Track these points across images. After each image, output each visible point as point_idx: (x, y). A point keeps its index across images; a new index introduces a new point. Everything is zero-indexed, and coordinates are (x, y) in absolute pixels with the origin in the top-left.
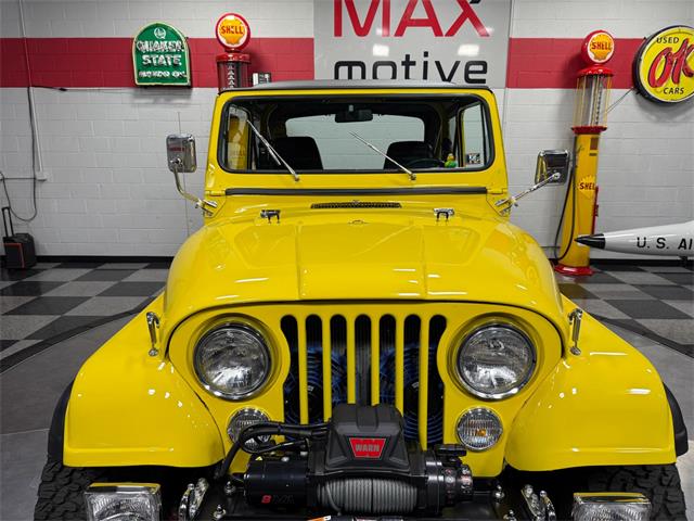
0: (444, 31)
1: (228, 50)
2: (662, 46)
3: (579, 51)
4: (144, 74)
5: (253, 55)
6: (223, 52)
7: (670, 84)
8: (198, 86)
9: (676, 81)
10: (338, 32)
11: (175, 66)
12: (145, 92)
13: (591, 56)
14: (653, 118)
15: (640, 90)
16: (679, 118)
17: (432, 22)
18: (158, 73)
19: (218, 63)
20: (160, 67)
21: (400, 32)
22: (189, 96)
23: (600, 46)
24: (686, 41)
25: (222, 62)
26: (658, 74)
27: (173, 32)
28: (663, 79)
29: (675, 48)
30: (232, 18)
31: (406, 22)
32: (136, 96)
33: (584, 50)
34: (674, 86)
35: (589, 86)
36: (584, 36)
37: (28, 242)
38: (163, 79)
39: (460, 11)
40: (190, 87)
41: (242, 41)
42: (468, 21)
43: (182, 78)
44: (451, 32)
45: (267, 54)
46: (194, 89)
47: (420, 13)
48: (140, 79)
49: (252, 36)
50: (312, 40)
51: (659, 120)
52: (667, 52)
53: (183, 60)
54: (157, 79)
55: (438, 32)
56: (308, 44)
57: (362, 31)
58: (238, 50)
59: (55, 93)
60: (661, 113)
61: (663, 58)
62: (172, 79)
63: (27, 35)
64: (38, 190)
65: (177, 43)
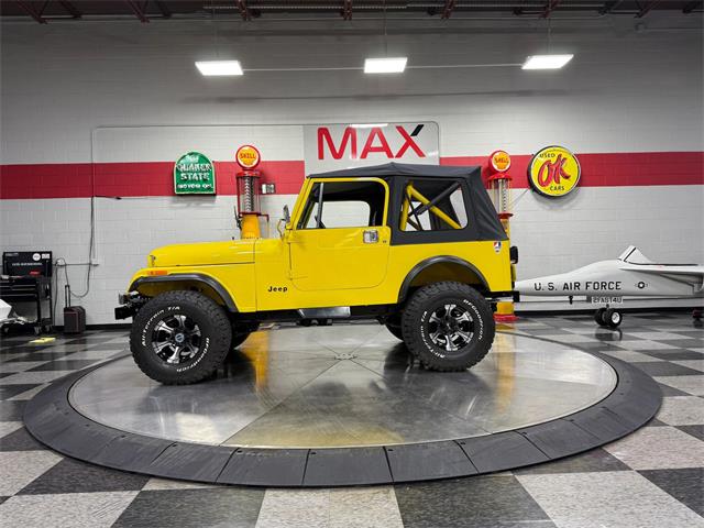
0: (394, 155)
1: (244, 169)
2: (543, 160)
3: (487, 164)
4: (181, 186)
5: (261, 173)
6: (241, 170)
7: (553, 184)
8: (221, 194)
9: (558, 181)
10: (321, 156)
11: (205, 180)
12: (181, 199)
13: (496, 167)
14: (547, 207)
15: (535, 190)
16: (565, 207)
17: (386, 148)
18: (192, 186)
19: (237, 178)
20: (193, 181)
21: (364, 156)
22: (213, 201)
23: (501, 160)
24: (560, 156)
25: (240, 177)
26: (544, 178)
27: (205, 158)
28: (548, 181)
29: (553, 160)
30: (247, 148)
31: (368, 149)
32: (174, 202)
33: (490, 164)
34: (558, 185)
35: (497, 187)
36: (489, 155)
37: (82, 312)
38: (196, 189)
39: (405, 141)
40: (214, 195)
41: (255, 163)
42: (410, 147)
43: (209, 189)
44: (399, 155)
45: (271, 173)
46: (218, 197)
47: (377, 143)
48: (179, 190)
49: (262, 160)
50: (302, 162)
51: (551, 208)
52: (548, 163)
53: (211, 176)
54: (191, 189)
55: (390, 155)
56: (300, 165)
57: (338, 156)
58: (252, 169)
59: (112, 201)
60: (551, 203)
61: (546, 167)
62: (203, 189)
63: (96, 161)
64: (92, 272)
65: (207, 165)
